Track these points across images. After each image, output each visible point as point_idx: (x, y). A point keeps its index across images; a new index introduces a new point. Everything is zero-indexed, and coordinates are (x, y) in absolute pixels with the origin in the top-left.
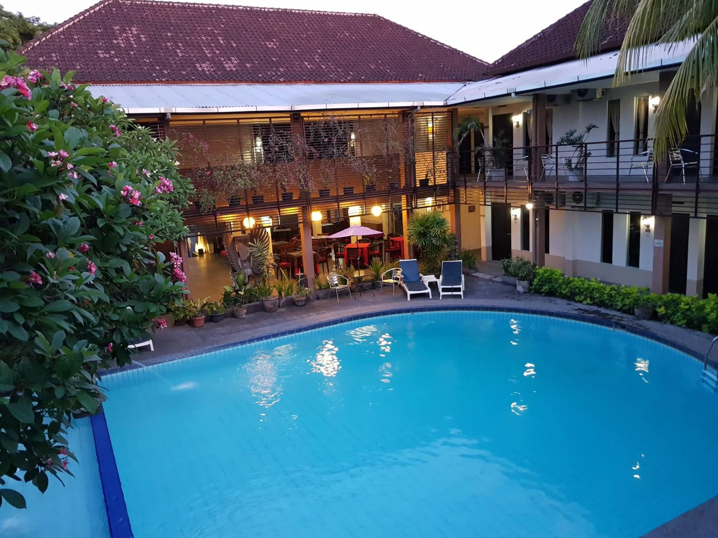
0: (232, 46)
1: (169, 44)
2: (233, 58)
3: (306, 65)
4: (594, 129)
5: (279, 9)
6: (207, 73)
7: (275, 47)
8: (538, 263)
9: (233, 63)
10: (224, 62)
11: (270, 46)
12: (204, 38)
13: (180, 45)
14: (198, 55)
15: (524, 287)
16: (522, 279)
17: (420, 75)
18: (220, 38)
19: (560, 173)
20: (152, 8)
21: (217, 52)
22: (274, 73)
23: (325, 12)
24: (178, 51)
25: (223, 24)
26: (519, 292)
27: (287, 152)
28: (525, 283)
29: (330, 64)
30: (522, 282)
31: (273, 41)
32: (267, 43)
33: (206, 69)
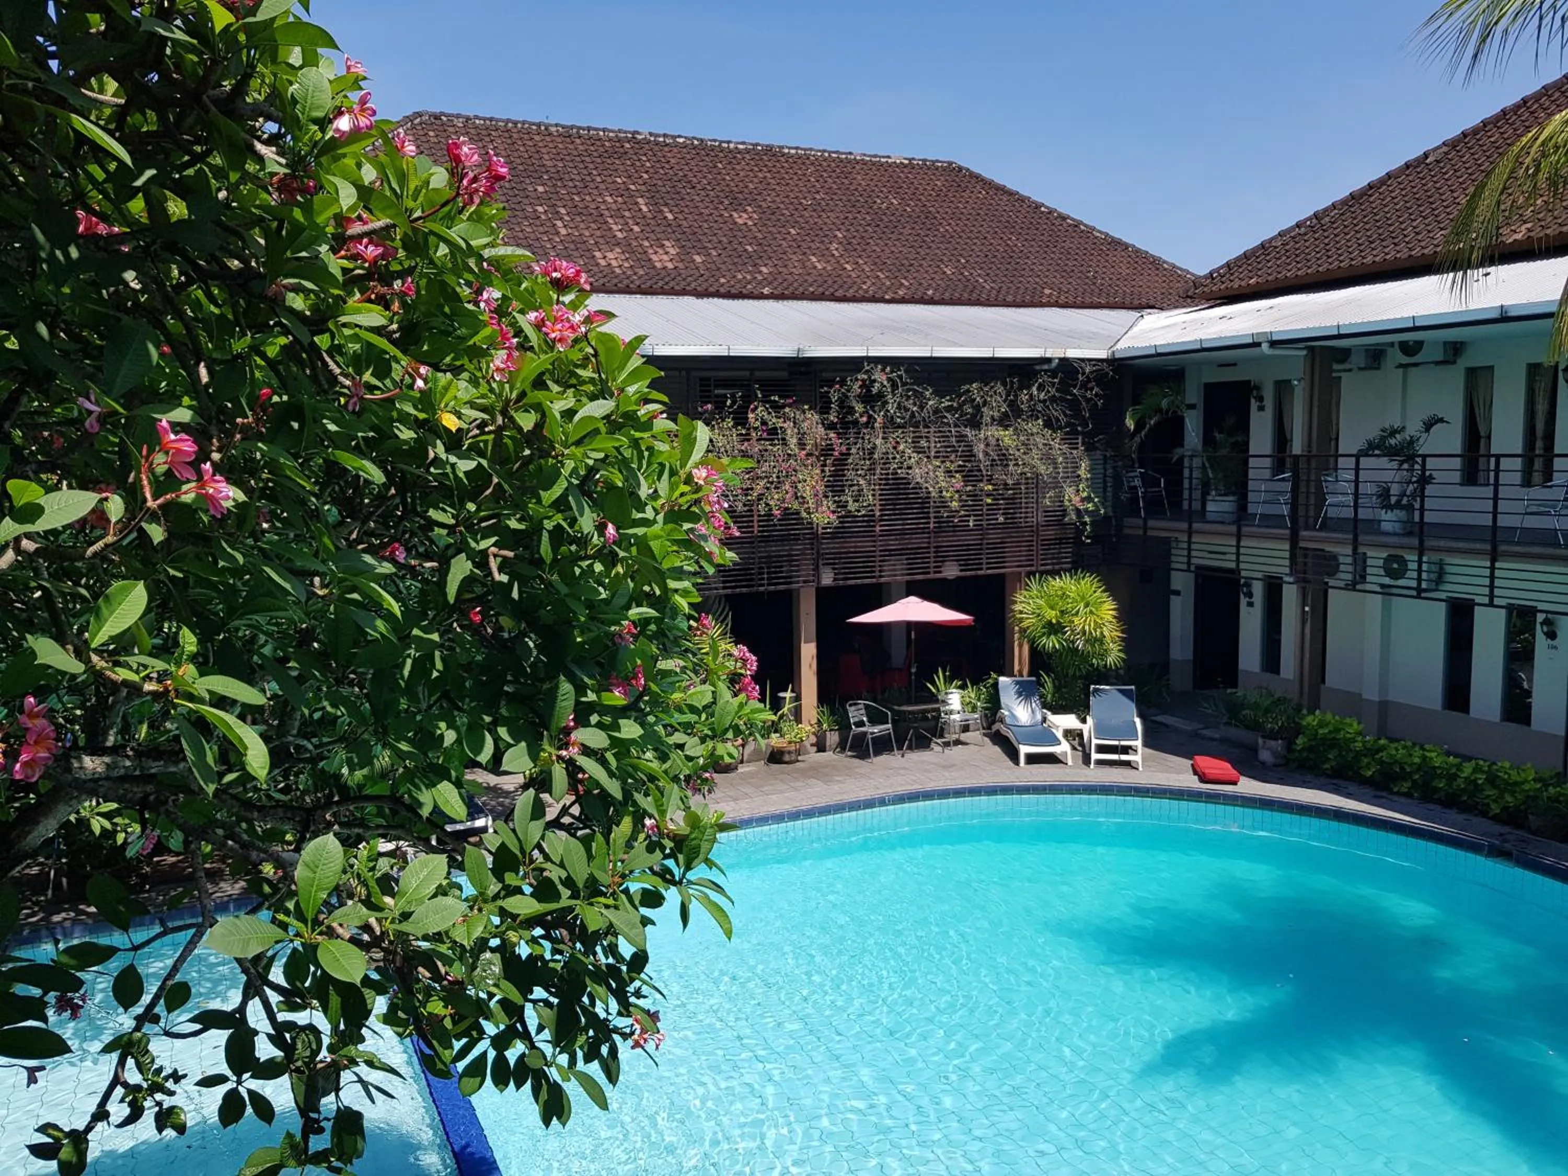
0: (665, 218)
1: (540, 209)
2: (667, 243)
3: (812, 263)
4: (1439, 425)
5: (757, 144)
6: (618, 271)
7: (750, 223)
8: (1305, 703)
9: (667, 253)
10: (651, 251)
11: (740, 221)
12: (609, 199)
13: (563, 211)
14: (598, 233)
15: (1275, 754)
16: (1272, 735)
17: (1047, 291)
18: (640, 200)
19: (1363, 514)
20: (506, 135)
21: (636, 228)
22: (749, 277)
23: (851, 153)
24: (559, 223)
25: (647, 172)
26: (1263, 763)
27: (784, 439)
28: (1278, 745)
29: (861, 262)
30: (1272, 743)
31: (745, 211)
32: (735, 215)
33: (614, 263)
